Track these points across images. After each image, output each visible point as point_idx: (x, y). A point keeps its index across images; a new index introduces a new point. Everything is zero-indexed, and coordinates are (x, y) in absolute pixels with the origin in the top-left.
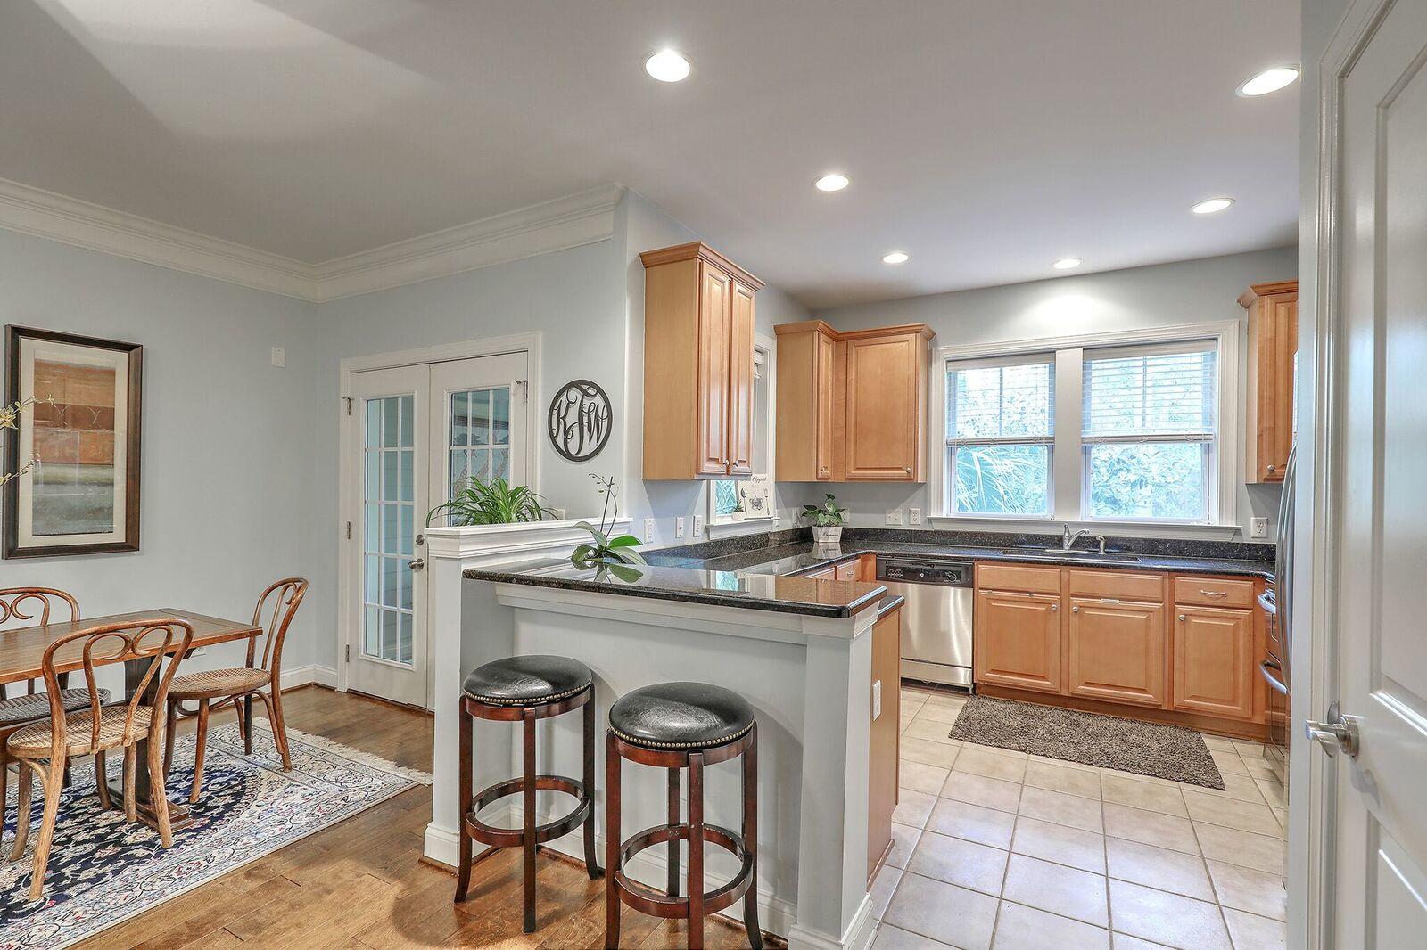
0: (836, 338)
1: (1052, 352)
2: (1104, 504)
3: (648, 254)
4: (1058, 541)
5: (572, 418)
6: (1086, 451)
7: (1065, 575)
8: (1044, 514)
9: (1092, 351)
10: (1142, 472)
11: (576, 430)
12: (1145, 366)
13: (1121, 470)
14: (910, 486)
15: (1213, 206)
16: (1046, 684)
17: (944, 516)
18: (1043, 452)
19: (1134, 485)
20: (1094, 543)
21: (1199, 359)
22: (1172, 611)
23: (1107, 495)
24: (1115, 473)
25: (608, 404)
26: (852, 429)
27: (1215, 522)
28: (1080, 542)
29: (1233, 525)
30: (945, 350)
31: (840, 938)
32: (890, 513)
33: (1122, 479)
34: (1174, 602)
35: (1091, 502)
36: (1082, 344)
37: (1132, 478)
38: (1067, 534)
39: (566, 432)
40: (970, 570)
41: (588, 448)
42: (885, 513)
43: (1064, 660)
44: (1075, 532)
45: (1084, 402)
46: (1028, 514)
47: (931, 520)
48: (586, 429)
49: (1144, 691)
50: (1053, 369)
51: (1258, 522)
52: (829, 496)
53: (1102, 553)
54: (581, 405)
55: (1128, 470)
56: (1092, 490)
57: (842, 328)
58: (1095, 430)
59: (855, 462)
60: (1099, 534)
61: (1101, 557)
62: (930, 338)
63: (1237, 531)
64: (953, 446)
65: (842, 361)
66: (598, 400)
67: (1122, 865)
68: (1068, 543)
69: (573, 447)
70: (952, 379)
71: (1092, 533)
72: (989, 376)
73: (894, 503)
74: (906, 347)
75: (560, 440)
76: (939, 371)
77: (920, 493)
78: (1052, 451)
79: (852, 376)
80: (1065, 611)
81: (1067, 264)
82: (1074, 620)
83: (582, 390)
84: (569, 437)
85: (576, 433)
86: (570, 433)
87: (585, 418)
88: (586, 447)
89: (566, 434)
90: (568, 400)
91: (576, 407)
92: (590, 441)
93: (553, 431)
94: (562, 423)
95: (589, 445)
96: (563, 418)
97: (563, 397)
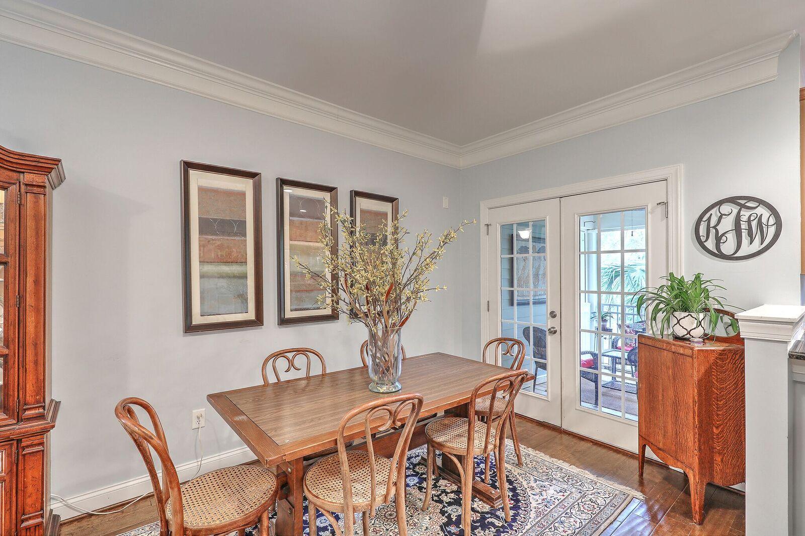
83: (739, 204)
84: (722, 241)
85: (731, 238)
86: (724, 238)
87: (744, 226)
88: (746, 249)
89: (718, 239)
90: (720, 213)
91: (732, 218)
92: (751, 244)
93: (701, 237)
94: (713, 231)
95: (748, 247)
96: (714, 227)
97: (713, 211)
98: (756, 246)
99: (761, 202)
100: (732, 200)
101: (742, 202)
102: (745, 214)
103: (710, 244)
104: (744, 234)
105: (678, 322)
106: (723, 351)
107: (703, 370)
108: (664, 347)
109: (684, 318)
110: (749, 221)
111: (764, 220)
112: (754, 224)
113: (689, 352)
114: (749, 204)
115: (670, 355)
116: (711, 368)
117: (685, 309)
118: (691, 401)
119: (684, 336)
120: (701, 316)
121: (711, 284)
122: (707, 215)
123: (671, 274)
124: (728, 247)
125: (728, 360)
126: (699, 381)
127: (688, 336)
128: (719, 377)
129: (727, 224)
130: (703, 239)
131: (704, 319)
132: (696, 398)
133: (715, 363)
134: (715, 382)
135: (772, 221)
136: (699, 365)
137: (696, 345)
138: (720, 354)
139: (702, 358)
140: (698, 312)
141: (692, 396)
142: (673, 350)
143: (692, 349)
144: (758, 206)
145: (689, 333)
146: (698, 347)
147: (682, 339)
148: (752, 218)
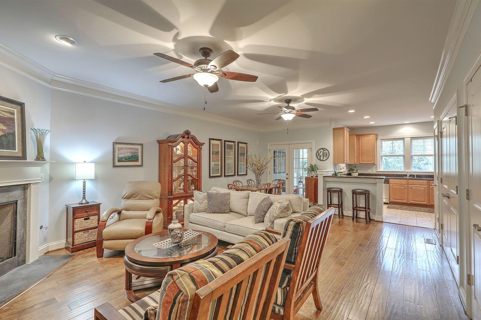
0: (357, 135)
1: (404, 138)
2: (417, 169)
3: (334, 128)
4: (406, 175)
5: (321, 154)
6: (412, 158)
7: (408, 181)
8: (403, 170)
9: (412, 138)
10: (427, 161)
11: (322, 156)
12: (424, 141)
13: (421, 160)
14: (374, 164)
16: (405, 201)
17: (380, 171)
18: (402, 158)
19: (425, 164)
20: (414, 176)
22: (429, 187)
23: (418, 167)
24: (420, 161)
25: (329, 152)
26: (361, 153)
28: (410, 176)
30: (380, 137)
31: (382, 216)
33: (422, 162)
34: (429, 185)
35: (413, 168)
36: (410, 137)
37: (424, 162)
38: (408, 174)
39: (320, 156)
40: (388, 180)
41: (325, 159)
42: (367, 170)
43: (408, 197)
44: (410, 174)
45: (411, 148)
46: (399, 170)
47: (378, 171)
48: (324, 156)
49: (424, 202)
50: (404, 141)
52: (355, 167)
54: (323, 152)
55: (424, 161)
56: (413, 166)
57: (358, 133)
58: (414, 154)
59: (361, 160)
60: (415, 174)
61: (415, 178)
62: (377, 135)
64: (382, 157)
65: (358, 140)
66: (327, 151)
67: (418, 218)
68: (408, 176)
69: (322, 159)
70: (381, 143)
71: (413, 174)
72: (389, 142)
73: (369, 168)
74: (372, 137)
75: (319, 158)
76: (379, 142)
77: (375, 166)
78: (404, 157)
79: (360, 143)
80: (408, 188)
81: (407, 122)
82: (410, 189)
90: (320, 151)
93: (317, 156)
100: (322, 149)
101: (324, 149)
105: (312, 173)
112: (326, 154)
123: (311, 164)
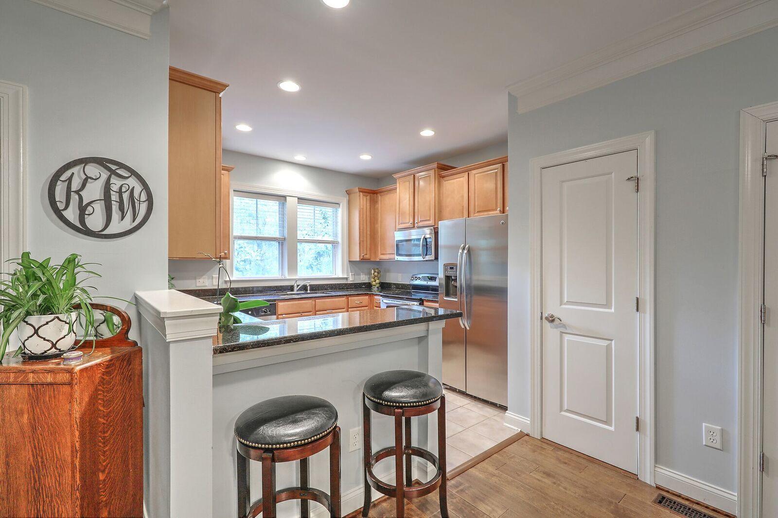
1: (285, 197)
4: (291, 288)
6: (297, 246)
7: (314, 303)
9: (301, 200)
12: (314, 210)
15: (366, 157)
17: (233, 279)
18: (276, 244)
21: (332, 211)
27: (341, 276)
29: (346, 276)
30: (233, 184)
32: (199, 279)
36: (298, 196)
38: (296, 285)
42: (196, 279)
44: (301, 283)
47: (226, 282)
50: (284, 205)
51: (352, 275)
53: (309, 292)
58: (300, 236)
60: (308, 284)
61: (309, 293)
63: (347, 279)
64: (235, 239)
68: (296, 289)
72: (250, 202)
73: (201, 272)
81: (300, 158)
83: (109, 169)
84: (87, 213)
85: (99, 209)
86: (90, 209)
87: (114, 197)
88: (116, 227)
89: (82, 210)
90: (85, 174)
91: (100, 183)
92: (122, 220)
93: (58, 204)
94: (75, 198)
95: (119, 223)
96: (77, 192)
97: (75, 170)
98: (128, 224)
99: (134, 173)
100: (101, 162)
101: (114, 167)
102: (116, 183)
103: (71, 214)
104: (115, 207)
105: (36, 332)
106: (111, 360)
107: (86, 399)
108: (11, 380)
109: (47, 323)
110: (120, 193)
111: (136, 195)
112: (126, 196)
113: (64, 377)
114: (121, 172)
115: (24, 391)
116: (96, 390)
117: (46, 309)
118: (68, 453)
119: (46, 352)
120: (74, 315)
121: (84, 270)
122: (68, 174)
123: (26, 255)
124: (95, 221)
125: (116, 371)
126: (82, 418)
127: (53, 350)
128: (105, 399)
129: (93, 192)
130: (61, 206)
131: (76, 320)
132: (77, 445)
133: (102, 382)
134: (102, 409)
135: (144, 197)
136: (82, 391)
137: (73, 363)
138: (108, 367)
139: (85, 381)
140: (69, 311)
141: (69, 444)
142: (31, 381)
143: (70, 371)
144: (130, 176)
145: (54, 345)
146: (78, 366)
147: (43, 358)
148: (124, 189)
